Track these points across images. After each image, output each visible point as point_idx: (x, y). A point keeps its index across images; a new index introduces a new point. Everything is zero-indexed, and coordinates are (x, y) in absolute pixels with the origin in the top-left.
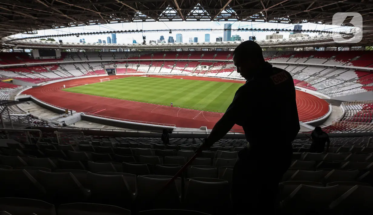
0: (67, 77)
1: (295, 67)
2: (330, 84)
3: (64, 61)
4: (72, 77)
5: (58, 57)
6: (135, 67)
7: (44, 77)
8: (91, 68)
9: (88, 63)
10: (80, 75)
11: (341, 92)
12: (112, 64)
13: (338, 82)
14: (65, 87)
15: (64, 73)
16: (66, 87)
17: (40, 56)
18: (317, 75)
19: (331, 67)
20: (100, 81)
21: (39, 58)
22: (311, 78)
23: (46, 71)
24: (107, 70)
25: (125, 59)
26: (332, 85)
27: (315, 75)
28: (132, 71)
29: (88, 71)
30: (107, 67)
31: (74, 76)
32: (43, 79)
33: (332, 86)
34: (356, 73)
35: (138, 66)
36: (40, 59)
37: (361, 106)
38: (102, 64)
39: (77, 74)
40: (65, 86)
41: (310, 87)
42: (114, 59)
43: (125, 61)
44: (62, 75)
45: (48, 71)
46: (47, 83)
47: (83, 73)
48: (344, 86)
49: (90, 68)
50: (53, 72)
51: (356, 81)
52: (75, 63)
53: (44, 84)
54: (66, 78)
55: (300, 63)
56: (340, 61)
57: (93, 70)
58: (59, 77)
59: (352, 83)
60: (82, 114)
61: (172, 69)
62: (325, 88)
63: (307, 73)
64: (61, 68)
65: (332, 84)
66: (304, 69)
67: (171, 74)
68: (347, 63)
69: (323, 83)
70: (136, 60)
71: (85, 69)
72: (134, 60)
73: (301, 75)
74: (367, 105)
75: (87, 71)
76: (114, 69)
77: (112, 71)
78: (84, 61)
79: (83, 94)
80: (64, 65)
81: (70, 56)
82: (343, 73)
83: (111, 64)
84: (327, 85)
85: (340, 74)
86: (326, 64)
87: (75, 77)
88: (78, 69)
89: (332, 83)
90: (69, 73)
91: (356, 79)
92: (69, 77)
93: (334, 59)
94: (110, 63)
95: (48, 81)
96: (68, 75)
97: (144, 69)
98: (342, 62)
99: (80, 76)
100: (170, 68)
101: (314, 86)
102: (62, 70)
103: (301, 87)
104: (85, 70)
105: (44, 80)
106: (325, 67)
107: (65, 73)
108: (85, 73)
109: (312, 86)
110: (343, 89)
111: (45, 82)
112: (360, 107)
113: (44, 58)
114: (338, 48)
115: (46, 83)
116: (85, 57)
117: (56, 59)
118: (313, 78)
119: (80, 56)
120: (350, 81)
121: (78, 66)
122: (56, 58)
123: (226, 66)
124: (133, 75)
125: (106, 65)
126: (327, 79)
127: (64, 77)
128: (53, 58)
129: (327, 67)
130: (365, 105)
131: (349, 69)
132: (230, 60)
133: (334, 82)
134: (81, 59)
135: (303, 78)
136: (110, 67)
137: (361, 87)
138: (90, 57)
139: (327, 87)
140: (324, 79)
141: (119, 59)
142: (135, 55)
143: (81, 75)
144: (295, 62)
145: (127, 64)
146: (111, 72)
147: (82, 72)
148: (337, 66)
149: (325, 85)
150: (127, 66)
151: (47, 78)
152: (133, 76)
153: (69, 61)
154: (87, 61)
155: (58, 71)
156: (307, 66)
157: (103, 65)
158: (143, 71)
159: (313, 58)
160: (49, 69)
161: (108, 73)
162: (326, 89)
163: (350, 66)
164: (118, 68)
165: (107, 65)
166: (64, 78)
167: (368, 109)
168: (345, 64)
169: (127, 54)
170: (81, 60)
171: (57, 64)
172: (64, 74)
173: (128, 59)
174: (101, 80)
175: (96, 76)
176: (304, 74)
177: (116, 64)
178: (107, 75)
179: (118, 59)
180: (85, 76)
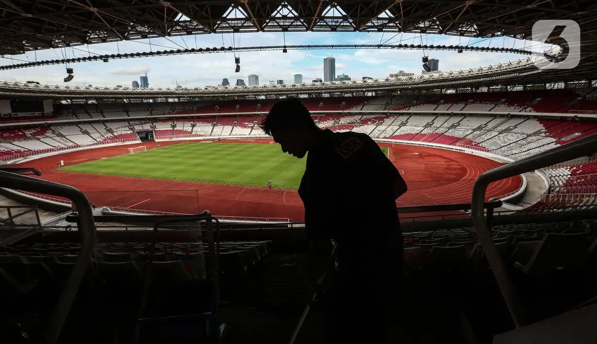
0: (65, 147)
1: (447, 118)
2: (506, 140)
3: (59, 120)
4: (75, 147)
5: (48, 113)
6: (187, 127)
7: (20, 148)
8: (110, 131)
9: (104, 122)
10: (90, 143)
11: (526, 151)
12: (147, 123)
13: (518, 137)
14: (62, 164)
15: (59, 140)
16: (66, 164)
17: (12, 112)
18: (484, 129)
19: (502, 116)
20: (129, 152)
21: (10, 114)
22: (475, 132)
23: (25, 138)
24: (138, 133)
25: (169, 113)
26: (510, 142)
27: (480, 128)
28: (183, 134)
29: (105, 136)
30: (138, 128)
31: (78, 146)
32: (19, 152)
33: (511, 144)
34: (541, 123)
35: (193, 126)
36: (13, 116)
37: (566, 169)
38: (129, 124)
39: (84, 141)
40: (64, 163)
41: (477, 147)
42: (151, 115)
43: (169, 117)
44: (56, 144)
45: (29, 138)
46: (27, 158)
47: (95, 140)
48: (529, 143)
49: (108, 130)
50: (39, 139)
51: (543, 135)
52: (80, 123)
53: (21, 160)
54: (63, 149)
55: (454, 112)
56: (514, 106)
57: (113, 135)
58: (49, 147)
59: (539, 137)
60: (104, 209)
61: (252, 128)
62: (501, 147)
63: (467, 126)
64: (54, 132)
65: (510, 140)
66: (461, 120)
67: (250, 136)
68: (525, 108)
69: (495, 139)
70: (190, 115)
71: (98, 132)
72: (187, 115)
73: (459, 129)
74: (575, 168)
75: (103, 136)
76: (152, 132)
77: (147, 135)
78: (98, 119)
79: (101, 174)
80: (59, 127)
81: (69, 111)
82: (521, 123)
83: (145, 123)
84: (502, 143)
85: (517, 125)
86: (495, 111)
87: (80, 146)
88: (86, 133)
89: (509, 138)
90: (68, 141)
91: (543, 131)
92: (70, 148)
93: (504, 103)
94: (143, 122)
95: (27, 155)
96: (66, 143)
97: (204, 130)
98: (517, 107)
99: (89, 145)
100: (248, 126)
101: (484, 145)
102: (55, 135)
103: (464, 146)
104: (99, 135)
105: (20, 154)
106: (492, 115)
107: (62, 141)
108: (98, 140)
109: (481, 145)
110: (528, 147)
111: (23, 157)
112: (567, 171)
113: (20, 114)
114: (507, 87)
115: (24, 159)
116: (98, 112)
117: (43, 117)
118: (478, 132)
119: (89, 111)
120: (535, 134)
121: (85, 127)
122: (43, 114)
123: (340, 120)
124: (186, 141)
125: (136, 125)
126: (500, 133)
127: (59, 147)
128: (37, 115)
129: (495, 116)
130: (572, 168)
131: (528, 118)
132: (345, 111)
133: (512, 137)
134: (90, 115)
135: (463, 134)
136: (144, 128)
137: (553, 142)
138: (108, 112)
139: (503, 145)
140: (494, 133)
141: (160, 115)
142: (187, 108)
143: (92, 143)
144: (447, 110)
145: (174, 123)
146: (146, 137)
147: (93, 138)
148: (512, 113)
149: (499, 142)
150: (174, 126)
151: (26, 150)
152: (186, 143)
153: (69, 119)
154: (101, 119)
155: (48, 137)
156: (465, 116)
157: (131, 126)
158: (202, 134)
159: (473, 103)
160: (31, 134)
161: (141, 139)
162: (503, 149)
163: (530, 112)
164: (158, 129)
165: (138, 125)
166: (60, 149)
167: (579, 174)
168: (522, 110)
169: (173, 106)
170: (92, 118)
171: (46, 125)
172: (59, 142)
173: (175, 114)
174: (131, 149)
175: (120, 144)
176: (463, 127)
177: (154, 124)
178: (139, 142)
179: (157, 115)
180: (99, 144)
